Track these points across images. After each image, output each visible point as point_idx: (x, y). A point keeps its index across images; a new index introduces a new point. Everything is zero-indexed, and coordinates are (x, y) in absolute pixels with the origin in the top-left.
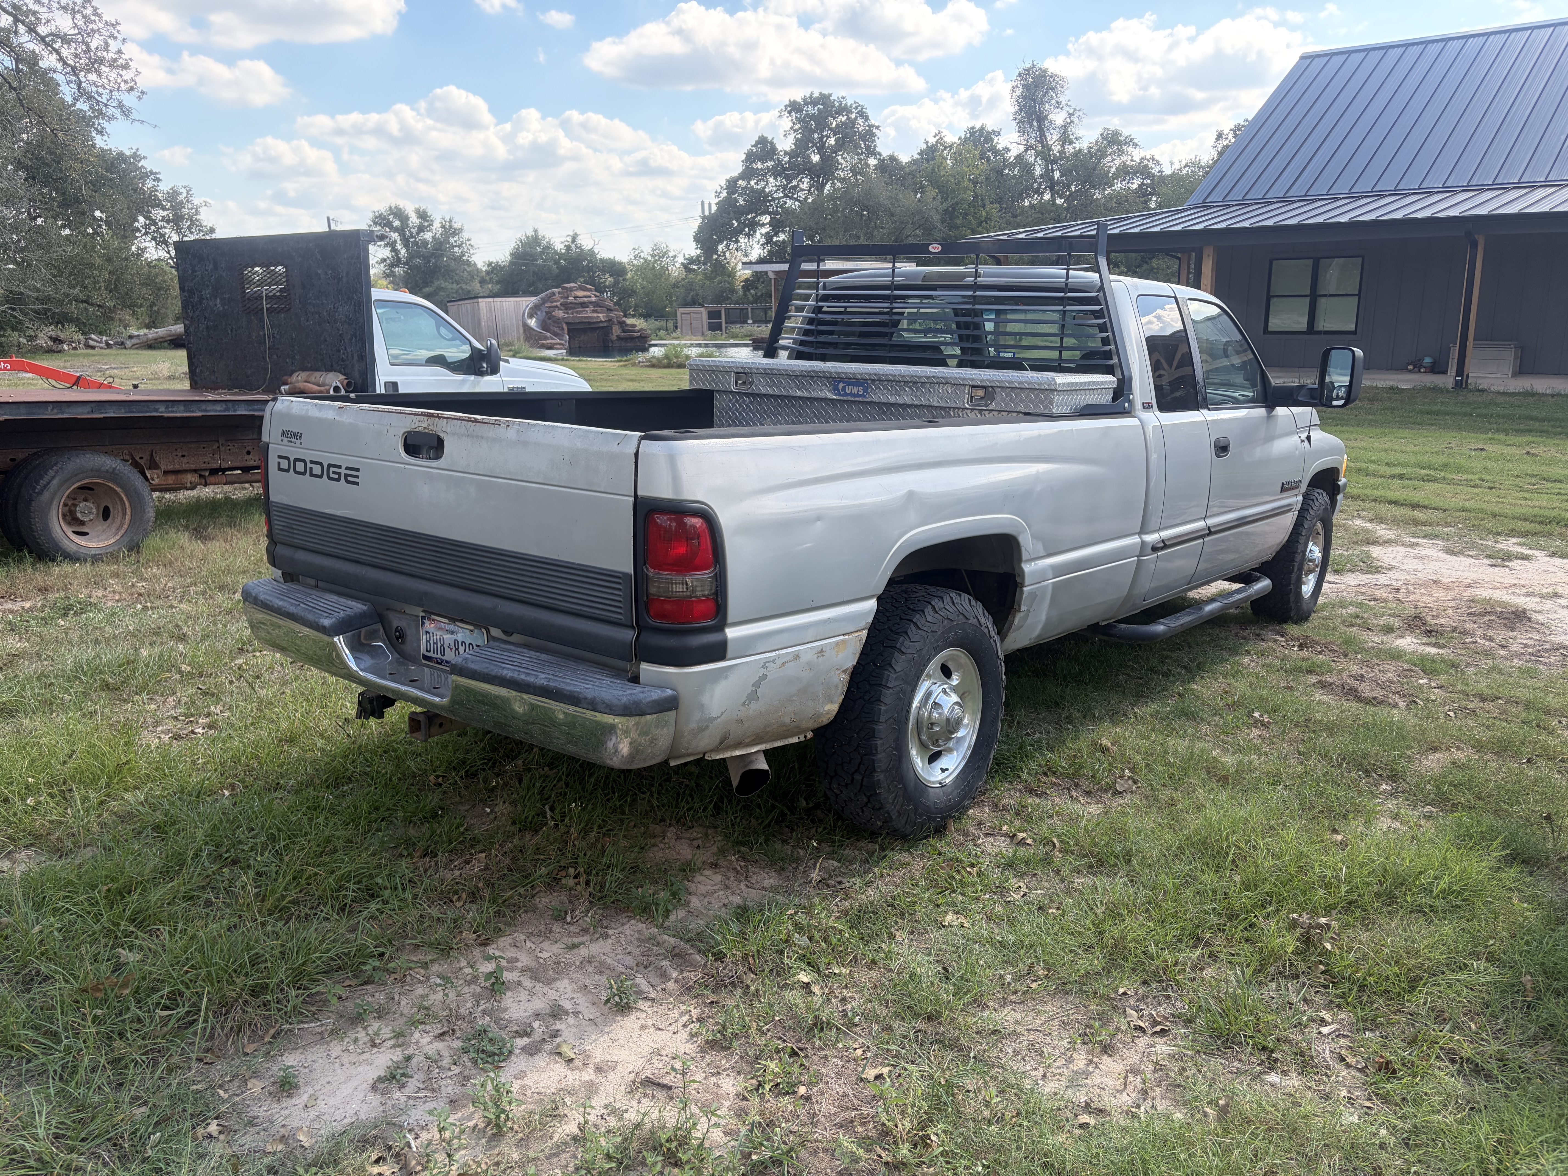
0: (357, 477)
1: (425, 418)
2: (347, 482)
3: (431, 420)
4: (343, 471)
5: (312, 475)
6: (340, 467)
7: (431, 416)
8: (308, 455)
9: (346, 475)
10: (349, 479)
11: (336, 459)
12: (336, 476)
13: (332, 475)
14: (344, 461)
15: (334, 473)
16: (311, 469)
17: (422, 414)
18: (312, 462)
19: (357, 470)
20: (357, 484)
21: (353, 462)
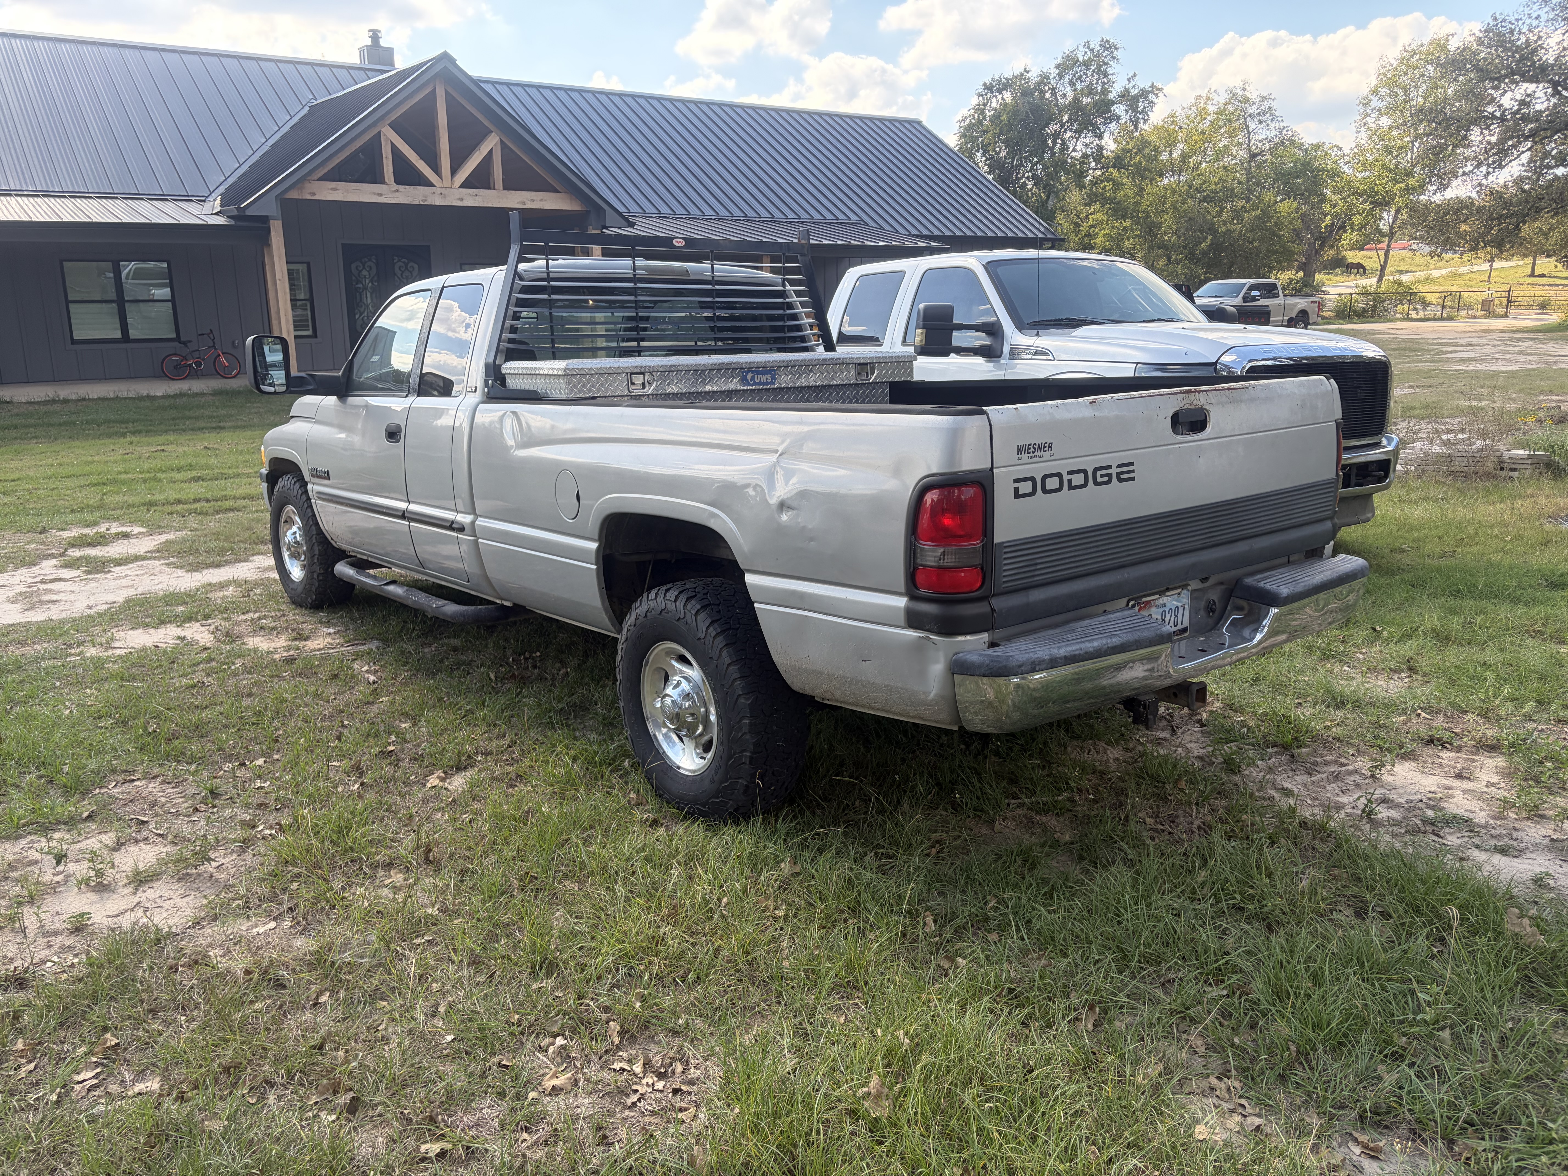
0: (1133, 471)
1: (1185, 395)
2: (1120, 480)
3: (1192, 396)
4: (1114, 471)
5: (1071, 487)
6: (1110, 467)
7: (1189, 392)
8: (1062, 467)
9: (1118, 474)
10: (1123, 476)
11: (1102, 460)
12: (1106, 479)
13: (1099, 479)
14: (1114, 460)
15: (1102, 476)
16: (1070, 481)
17: (1181, 393)
18: (1069, 473)
19: (1132, 464)
20: (1133, 479)
21: (1125, 457)
